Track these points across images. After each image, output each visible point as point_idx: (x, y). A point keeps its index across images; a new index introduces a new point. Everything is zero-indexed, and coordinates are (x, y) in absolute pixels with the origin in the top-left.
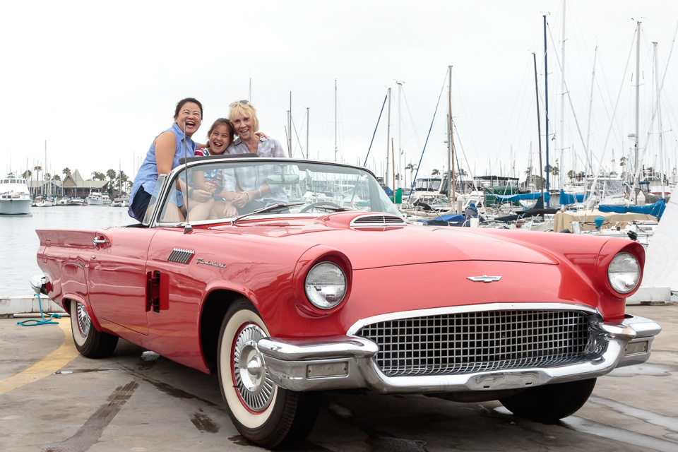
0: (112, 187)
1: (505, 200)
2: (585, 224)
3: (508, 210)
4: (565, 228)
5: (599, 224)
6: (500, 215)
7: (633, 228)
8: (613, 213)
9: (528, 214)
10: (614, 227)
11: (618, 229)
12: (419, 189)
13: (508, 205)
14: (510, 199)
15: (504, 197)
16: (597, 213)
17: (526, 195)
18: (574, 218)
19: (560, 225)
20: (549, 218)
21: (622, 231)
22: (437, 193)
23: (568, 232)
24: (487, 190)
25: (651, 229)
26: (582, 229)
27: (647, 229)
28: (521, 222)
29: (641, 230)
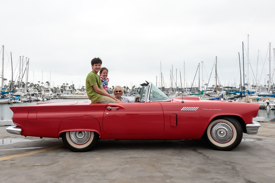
0: (125, 91)
1: (232, 93)
2: (254, 100)
3: (232, 96)
4: (248, 101)
5: (258, 100)
6: (230, 97)
7: (268, 101)
8: (262, 97)
9: (238, 97)
10: (262, 101)
11: (264, 101)
12: (208, 91)
13: (233, 95)
14: (233, 93)
15: (231, 92)
16: (257, 97)
17: (238, 92)
18: (251, 98)
19: (246, 100)
20: (244, 98)
21: (265, 102)
22: (213, 92)
23: (249, 102)
24: (227, 91)
25: (273, 101)
26: (253, 101)
27: (272, 101)
28: (236, 99)
29: (270, 102)
